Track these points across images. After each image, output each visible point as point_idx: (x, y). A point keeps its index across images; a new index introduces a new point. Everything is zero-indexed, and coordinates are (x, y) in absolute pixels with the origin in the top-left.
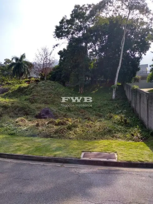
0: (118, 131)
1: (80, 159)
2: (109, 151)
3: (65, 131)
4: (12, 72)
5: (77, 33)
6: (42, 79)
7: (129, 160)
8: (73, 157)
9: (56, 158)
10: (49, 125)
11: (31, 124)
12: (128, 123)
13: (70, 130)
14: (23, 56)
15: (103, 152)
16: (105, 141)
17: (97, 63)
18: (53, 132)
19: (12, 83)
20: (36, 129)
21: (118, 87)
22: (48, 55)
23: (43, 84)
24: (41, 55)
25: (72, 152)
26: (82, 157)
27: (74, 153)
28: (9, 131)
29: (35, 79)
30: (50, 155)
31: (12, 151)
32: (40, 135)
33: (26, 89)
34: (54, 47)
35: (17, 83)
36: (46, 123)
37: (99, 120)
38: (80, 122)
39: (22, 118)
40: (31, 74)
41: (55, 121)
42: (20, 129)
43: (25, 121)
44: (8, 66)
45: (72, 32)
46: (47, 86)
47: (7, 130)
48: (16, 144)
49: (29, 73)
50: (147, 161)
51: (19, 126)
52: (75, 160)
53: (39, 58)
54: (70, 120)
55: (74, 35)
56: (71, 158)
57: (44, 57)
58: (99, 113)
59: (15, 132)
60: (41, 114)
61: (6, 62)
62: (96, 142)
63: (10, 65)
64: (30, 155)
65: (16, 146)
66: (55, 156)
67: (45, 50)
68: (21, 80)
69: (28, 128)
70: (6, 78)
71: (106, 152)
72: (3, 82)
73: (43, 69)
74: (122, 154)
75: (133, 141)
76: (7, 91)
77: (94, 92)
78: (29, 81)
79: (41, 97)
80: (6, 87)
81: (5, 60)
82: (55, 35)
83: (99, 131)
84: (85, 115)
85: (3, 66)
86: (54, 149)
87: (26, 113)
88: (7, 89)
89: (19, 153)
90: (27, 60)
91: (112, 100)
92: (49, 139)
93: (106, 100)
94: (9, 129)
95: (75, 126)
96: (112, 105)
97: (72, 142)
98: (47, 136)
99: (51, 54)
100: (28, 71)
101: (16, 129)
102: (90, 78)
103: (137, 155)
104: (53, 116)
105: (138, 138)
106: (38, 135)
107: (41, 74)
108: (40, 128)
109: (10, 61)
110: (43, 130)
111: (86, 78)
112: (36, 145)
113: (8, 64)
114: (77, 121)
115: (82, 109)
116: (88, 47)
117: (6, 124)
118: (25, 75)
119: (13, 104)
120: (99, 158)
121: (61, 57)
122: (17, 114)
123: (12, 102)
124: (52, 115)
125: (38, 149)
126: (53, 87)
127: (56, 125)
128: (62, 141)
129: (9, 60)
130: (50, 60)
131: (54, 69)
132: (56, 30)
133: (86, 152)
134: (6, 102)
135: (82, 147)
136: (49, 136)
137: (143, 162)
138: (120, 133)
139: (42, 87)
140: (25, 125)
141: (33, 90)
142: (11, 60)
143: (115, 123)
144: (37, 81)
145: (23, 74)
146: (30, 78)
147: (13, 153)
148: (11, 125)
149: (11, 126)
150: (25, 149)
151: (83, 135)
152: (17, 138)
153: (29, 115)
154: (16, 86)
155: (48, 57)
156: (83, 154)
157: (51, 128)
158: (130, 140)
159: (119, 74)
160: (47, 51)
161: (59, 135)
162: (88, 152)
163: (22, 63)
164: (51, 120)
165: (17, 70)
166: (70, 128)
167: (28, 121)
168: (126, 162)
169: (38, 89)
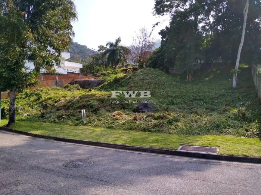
0: (229, 126)
1: (177, 151)
2: (211, 146)
3: (164, 125)
4: (107, 60)
5: (183, 6)
6: (141, 66)
7: (231, 153)
8: (169, 148)
9: (152, 149)
10: (147, 118)
11: (128, 118)
12: (247, 118)
13: (171, 125)
14: (118, 41)
15: (204, 146)
16: (210, 136)
17: (212, 40)
18: (151, 126)
19: (107, 73)
20: (134, 122)
21: (240, 71)
22: (147, 36)
23: (141, 73)
24: (139, 37)
25: (169, 145)
26: (179, 149)
27: (171, 145)
28: (107, 124)
29: (132, 67)
30: (146, 146)
31: (111, 141)
32: (138, 128)
33: (123, 80)
34: (154, 26)
35: (113, 73)
36: (144, 117)
37: (210, 115)
38: (184, 117)
39: (119, 111)
40: (127, 61)
41: (153, 115)
42: (118, 123)
43: (122, 115)
44: (103, 53)
45: (176, 4)
46: (146, 75)
47: (104, 124)
48: (114, 136)
49: (125, 60)
50: (252, 155)
51: (116, 120)
52: (171, 151)
53: (136, 41)
54: (172, 114)
55: (179, 8)
56: (167, 149)
57: (143, 39)
58: (211, 106)
59: (112, 125)
60: (139, 108)
61: (100, 49)
62: (199, 137)
63: (104, 52)
64: (127, 145)
65: (114, 138)
66: (151, 146)
67: (143, 31)
68: (117, 70)
69: (125, 122)
70: (101, 68)
71: (208, 147)
72: (97, 72)
73: (141, 54)
74: (225, 148)
75: (247, 137)
76: (103, 83)
77: (207, 79)
78: (126, 70)
79: (139, 88)
80: (101, 78)
81: (99, 47)
82: (155, 12)
83: (205, 126)
84: (192, 108)
85: (97, 53)
86: (150, 141)
87: (123, 107)
88: (102, 81)
89: (117, 143)
90: (123, 45)
91: (232, 88)
92: (147, 133)
93: (223, 89)
94: (107, 123)
95: (177, 121)
96: (231, 95)
97: (171, 136)
98: (144, 130)
99: (150, 35)
100: (124, 57)
101: (113, 122)
102: (202, 61)
103: (242, 150)
104: (153, 109)
105: (253, 133)
106: (136, 128)
107: (139, 60)
108: (138, 122)
109: (105, 48)
110: (141, 124)
111: (197, 61)
112: (133, 137)
113: (102, 51)
114: (181, 115)
115: (189, 101)
116: (198, 20)
117: (104, 118)
118: (121, 62)
119: (109, 97)
120: (197, 151)
121: (162, 38)
122: (114, 108)
123: (108, 95)
124: (151, 109)
125: (134, 141)
126: (153, 75)
127: (155, 119)
128: (160, 135)
129: (103, 47)
130: (149, 42)
131: (155, 53)
132: (156, 5)
133: (185, 145)
134: (102, 95)
135: (182, 141)
136: (147, 130)
137: (248, 156)
138: (232, 128)
139: (140, 77)
140: (122, 119)
141: (130, 80)
142: (105, 46)
143: (229, 117)
144: (135, 69)
145: (119, 62)
146: (127, 66)
147: (111, 143)
148: (109, 118)
149: (109, 120)
150: (123, 140)
151: (186, 130)
152: (114, 131)
153: (126, 108)
154: (112, 77)
155: (147, 39)
156: (181, 147)
157: (149, 122)
158: (242, 135)
159: (241, 53)
160: (146, 31)
161: (158, 129)
162: (187, 145)
163: (117, 49)
164: (150, 113)
165: (112, 58)
166: (170, 123)
167: (125, 115)
168: (227, 155)
169: (135, 79)
